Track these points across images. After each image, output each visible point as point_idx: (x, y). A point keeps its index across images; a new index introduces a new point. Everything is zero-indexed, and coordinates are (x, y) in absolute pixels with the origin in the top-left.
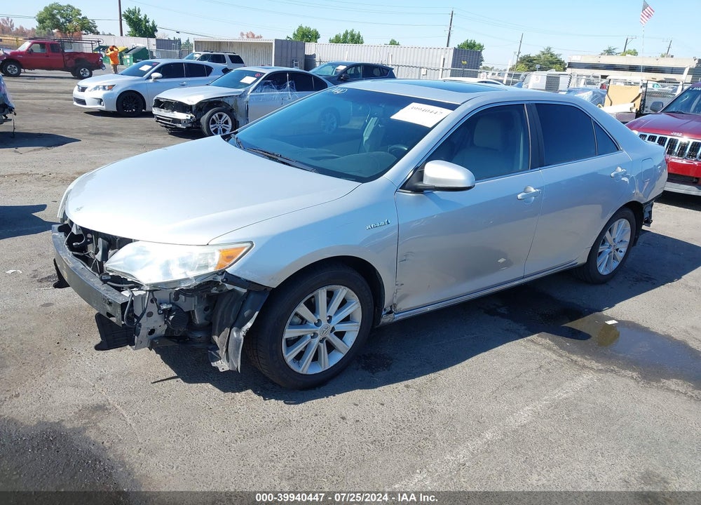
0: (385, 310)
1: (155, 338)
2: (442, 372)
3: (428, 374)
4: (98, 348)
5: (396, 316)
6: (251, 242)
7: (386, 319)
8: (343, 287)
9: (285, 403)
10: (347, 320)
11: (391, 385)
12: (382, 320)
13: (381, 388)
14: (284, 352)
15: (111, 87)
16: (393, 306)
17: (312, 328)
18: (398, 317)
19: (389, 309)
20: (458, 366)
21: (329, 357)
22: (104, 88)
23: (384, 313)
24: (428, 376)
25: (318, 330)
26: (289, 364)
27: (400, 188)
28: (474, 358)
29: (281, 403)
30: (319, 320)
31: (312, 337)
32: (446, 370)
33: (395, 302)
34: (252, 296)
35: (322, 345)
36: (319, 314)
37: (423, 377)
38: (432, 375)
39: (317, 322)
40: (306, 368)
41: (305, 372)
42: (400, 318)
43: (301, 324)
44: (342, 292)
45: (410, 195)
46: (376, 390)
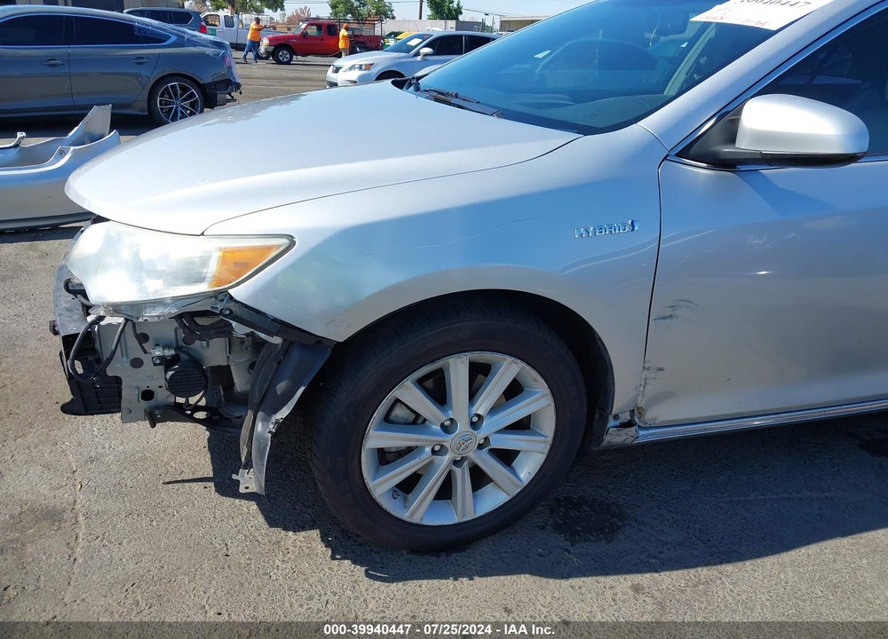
0: (616, 417)
1: (157, 407)
2: (728, 568)
3: (695, 566)
4: (67, 409)
5: (642, 433)
6: (290, 238)
7: (615, 437)
8: (509, 359)
9: (367, 575)
10: (522, 426)
11: (602, 579)
12: (607, 438)
13: (576, 582)
14: (365, 475)
15: (369, 66)
16: (636, 411)
17: (435, 434)
18: (645, 436)
19: (626, 417)
20: (770, 561)
21: (475, 497)
22: (360, 68)
23: (611, 423)
24: (692, 571)
25: (448, 440)
26: (380, 500)
27: (677, 155)
28: (813, 549)
29: (360, 571)
30: (452, 420)
31: (434, 452)
32: (739, 564)
33: (641, 402)
34: (296, 354)
35: (457, 471)
36: (451, 408)
37: (680, 572)
38: (704, 572)
39: (447, 423)
40: (420, 510)
41: (416, 520)
42: (651, 439)
43: (414, 422)
44: (508, 369)
45: (701, 171)
46: (565, 583)
